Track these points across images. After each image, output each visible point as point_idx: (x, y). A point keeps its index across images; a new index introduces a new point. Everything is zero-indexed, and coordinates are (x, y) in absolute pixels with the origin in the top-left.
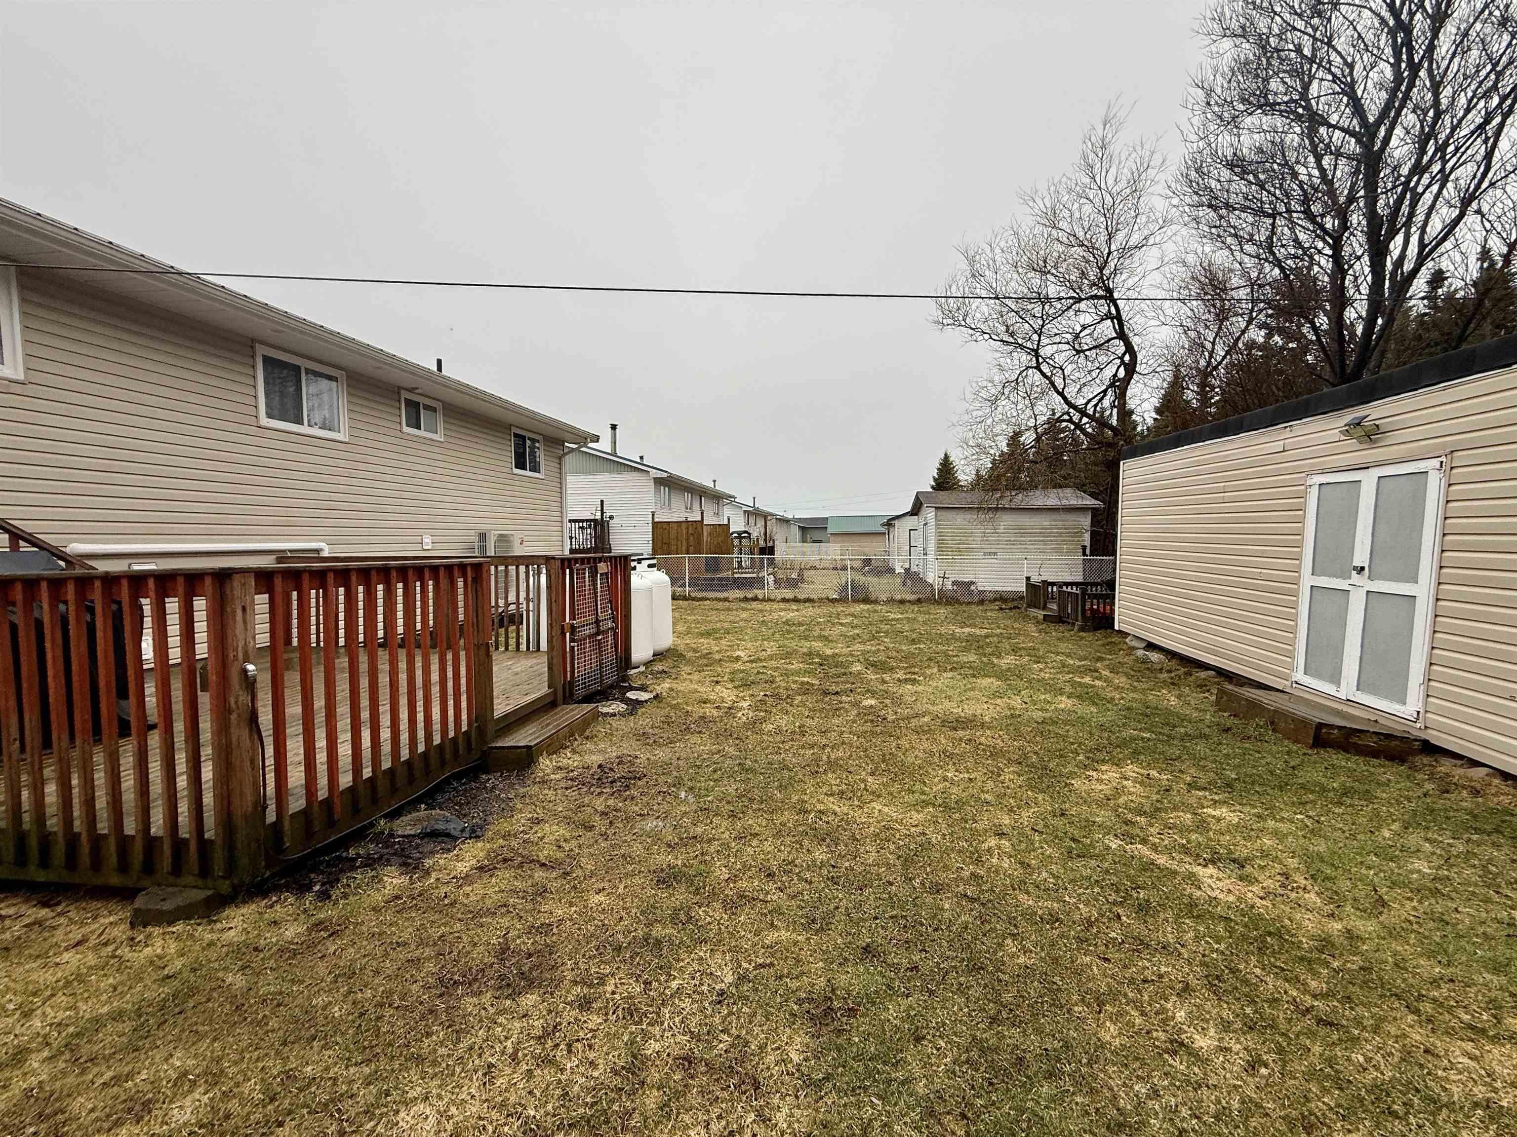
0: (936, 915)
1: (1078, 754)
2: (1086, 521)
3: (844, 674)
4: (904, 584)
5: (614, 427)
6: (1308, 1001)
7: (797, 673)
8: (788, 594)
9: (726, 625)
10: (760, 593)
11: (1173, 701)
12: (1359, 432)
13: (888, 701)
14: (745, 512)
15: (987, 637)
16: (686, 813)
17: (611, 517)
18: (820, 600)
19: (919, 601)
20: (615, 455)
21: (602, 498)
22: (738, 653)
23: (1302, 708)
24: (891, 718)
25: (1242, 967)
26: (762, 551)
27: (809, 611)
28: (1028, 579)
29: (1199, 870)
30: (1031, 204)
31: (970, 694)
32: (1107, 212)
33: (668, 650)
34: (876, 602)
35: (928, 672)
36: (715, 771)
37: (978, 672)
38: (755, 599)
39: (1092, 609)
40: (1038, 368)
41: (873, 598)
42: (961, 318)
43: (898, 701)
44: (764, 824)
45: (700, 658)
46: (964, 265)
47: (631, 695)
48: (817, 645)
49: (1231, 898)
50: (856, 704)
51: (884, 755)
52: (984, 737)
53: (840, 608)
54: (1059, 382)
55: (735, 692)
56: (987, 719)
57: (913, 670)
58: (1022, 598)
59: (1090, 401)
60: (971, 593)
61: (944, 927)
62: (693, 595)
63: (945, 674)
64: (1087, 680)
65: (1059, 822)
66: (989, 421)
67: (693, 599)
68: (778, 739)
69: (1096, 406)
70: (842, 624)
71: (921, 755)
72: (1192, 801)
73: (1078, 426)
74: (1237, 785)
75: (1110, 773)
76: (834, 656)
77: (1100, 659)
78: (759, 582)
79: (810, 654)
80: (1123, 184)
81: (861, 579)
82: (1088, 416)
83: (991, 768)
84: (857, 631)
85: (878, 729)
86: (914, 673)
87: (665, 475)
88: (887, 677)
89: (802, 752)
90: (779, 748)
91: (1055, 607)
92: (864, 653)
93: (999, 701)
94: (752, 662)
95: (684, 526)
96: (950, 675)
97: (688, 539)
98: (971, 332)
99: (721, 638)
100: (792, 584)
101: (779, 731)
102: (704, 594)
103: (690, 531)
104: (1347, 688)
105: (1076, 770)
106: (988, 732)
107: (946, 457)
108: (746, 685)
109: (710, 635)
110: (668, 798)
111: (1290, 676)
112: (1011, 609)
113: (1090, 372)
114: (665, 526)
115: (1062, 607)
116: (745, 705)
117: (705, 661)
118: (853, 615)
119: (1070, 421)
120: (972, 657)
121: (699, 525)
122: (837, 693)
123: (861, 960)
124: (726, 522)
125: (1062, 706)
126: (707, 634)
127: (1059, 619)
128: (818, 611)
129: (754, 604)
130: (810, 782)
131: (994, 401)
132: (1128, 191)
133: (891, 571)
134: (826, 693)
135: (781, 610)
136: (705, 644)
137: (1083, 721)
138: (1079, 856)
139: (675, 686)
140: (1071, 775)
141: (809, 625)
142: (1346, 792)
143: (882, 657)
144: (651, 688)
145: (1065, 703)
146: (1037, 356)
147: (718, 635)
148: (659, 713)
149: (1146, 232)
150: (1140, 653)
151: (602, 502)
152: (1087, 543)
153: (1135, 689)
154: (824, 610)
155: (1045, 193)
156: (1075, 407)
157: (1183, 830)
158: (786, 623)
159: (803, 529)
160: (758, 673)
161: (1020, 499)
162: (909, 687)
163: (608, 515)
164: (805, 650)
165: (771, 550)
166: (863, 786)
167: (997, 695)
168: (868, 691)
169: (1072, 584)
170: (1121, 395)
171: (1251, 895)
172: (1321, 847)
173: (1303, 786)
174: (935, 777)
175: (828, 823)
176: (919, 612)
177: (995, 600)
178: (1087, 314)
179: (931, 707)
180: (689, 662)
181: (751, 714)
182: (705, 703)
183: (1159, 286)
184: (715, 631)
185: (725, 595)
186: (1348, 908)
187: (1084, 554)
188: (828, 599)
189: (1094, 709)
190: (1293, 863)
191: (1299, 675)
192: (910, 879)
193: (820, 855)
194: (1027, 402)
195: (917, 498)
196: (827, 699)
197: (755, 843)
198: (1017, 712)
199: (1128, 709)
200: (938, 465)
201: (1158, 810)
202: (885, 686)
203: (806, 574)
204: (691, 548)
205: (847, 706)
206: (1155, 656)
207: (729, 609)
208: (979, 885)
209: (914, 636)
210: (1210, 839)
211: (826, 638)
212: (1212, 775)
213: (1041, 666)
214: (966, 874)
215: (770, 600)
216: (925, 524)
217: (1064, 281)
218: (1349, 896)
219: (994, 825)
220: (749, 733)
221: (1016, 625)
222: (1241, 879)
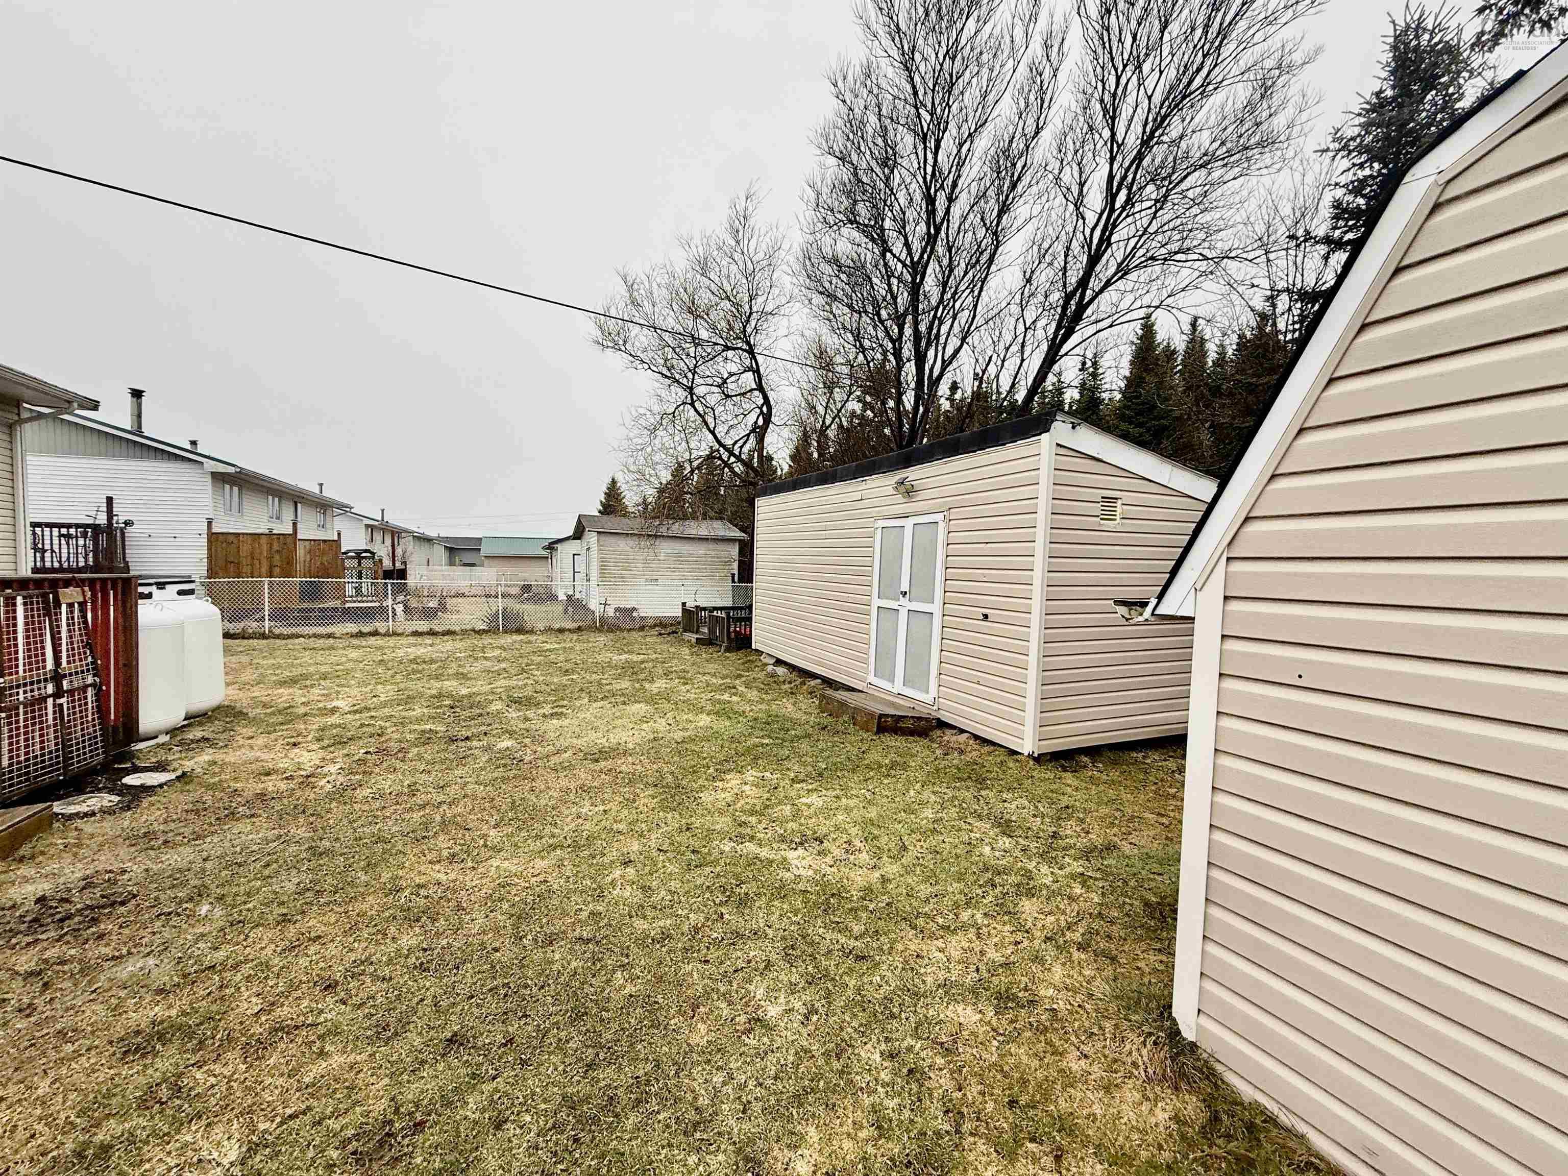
0: (543, 970)
1: (709, 768)
2: (734, 551)
3: (480, 715)
4: (566, 611)
5: (137, 394)
6: (852, 943)
7: (419, 720)
8: (422, 626)
9: (323, 669)
10: (381, 627)
11: (790, 708)
12: (902, 489)
13: (527, 741)
14: (367, 526)
15: (642, 662)
16: (203, 935)
17: (128, 523)
18: (464, 632)
19: (579, 629)
20: (139, 432)
21: (110, 494)
22: (335, 703)
23: (872, 704)
24: (527, 759)
25: (810, 931)
26: (388, 574)
27: (447, 645)
28: (684, 604)
29: (791, 855)
30: (687, 247)
31: (619, 722)
32: (749, 276)
33: (218, 709)
34: (531, 632)
35: (578, 704)
36: (267, 865)
37: (628, 698)
38: (375, 633)
39: (735, 631)
40: (692, 404)
41: (528, 628)
42: (621, 342)
43: (538, 738)
44: (333, 920)
45: (273, 713)
46: (623, 290)
47: (129, 780)
48: (450, 685)
49: (811, 873)
50: (488, 748)
51: (513, 802)
52: (624, 766)
53: (487, 640)
54: (710, 420)
55: (321, 754)
56: (630, 746)
57: (561, 703)
58: (679, 623)
59: (736, 442)
60: (633, 619)
61: (551, 982)
62: (277, 631)
63: (594, 705)
64: (726, 697)
65: (683, 838)
66: (649, 450)
67: (278, 637)
68: (378, 804)
69: (741, 447)
70: (485, 658)
71: (555, 794)
72: (793, 794)
73: (726, 464)
74: (826, 775)
75: (733, 780)
76: (470, 696)
77: (739, 676)
78: (382, 611)
79: (440, 696)
80: (761, 255)
81: (515, 606)
82: (735, 456)
83: (627, 796)
84: (503, 665)
85: (511, 774)
86: (563, 706)
87: (231, 470)
88: (530, 714)
89: (407, 816)
90: (376, 817)
91: (706, 630)
92: (509, 689)
93: (645, 726)
94: (356, 712)
95: (264, 540)
96: (600, 704)
97: (270, 558)
98: (631, 358)
99: (312, 686)
100: (429, 614)
101: (380, 795)
102: (294, 630)
103: (276, 547)
104: (898, 687)
105: (706, 783)
106: (630, 759)
107: (614, 482)
108: (340, 742)
109: (296, 682)
110: (175, 921)
111: (866, 678)
112: (669, 634)
113: (736, 416)
114: (231, 538)
115: (712, 631)
116: (333, 768)
117: (281, 719)
118: (501, 648)
119: (720, 458)
120: (625, 684)
121: (289, 540)
122: (467, 738)
123: (443, 1056)
124: (336, 538)
125: (701, 724)
126: (292, 682)
127: (708, 642)
128: (459, 645)
129: (372, 641)
130: (412, 852)
131: (653, 431)
132: (765, 263)
133: (553, 597)
134: (452, 740)
135: (410, 646)
136: (283, 696)
137: (717, 735)
138: (696, 867)
139: (219, 756)
140: (702, 788)
141: (444, 662)
142: (893, 765)
143: (529, 692)
144: (175, 765)
145: (704, 720)
146: (692, 394)
147: (308, 683)
148: (181, 800)
149: (778, 303)
150: (770, 668)
151: (110, 500)
152: (736, 572)
153: (762, 701)
154: (468, 643)
155: (699, 244)
156: (724, 446)
157: (783, 821)
158: (414, 661)
159: (451, 550)
160: (362, 725)
161: (677, 528)
162: (555, 721)
163: (122, 519)
164: (434, 692)
165: (402, 574)
166: (482, 842)
167: (643, 720)
168: (507, 731)
169: (721, 609)
170: (761, 440)
171: (824, 865)
172: (873, 813)
173: (867, 766)
174: (567, 816)
175: (426, 897)
176: (578, 640)
177: (655, 625)
178: (732, 363)
179: (575, 741)
180: (254, 721)
181: (341, 779)
182: (268, 774)
183: (788, 352)
184: (304, 677)
185: (330, 629)
186: (885, 858)
187: (733, 581)
188: (474, 630)
189: (727, 723)
190: (854, 831)
191: (871, 678)
192: (521, 939)
193: (409, 940)
194: (683, 435)
195: (579, 522)
196: (453, 747)
197: (312, 949)
198: (660, 735)
199: (755, 719)
200: (605, 489)
201: (767, 807)
202: (527, 725)
203: (450, 602)
204: (277, 570)
205: (476, 752)
206: (781, 671)
207: (332, 648)
208: (598, 922)
209: (569, 666)
210: (801, 825)
211: (464, 676)
212: (810, 768)
213: (688, 687)
214: (584, 915)
215: (395, 634)
216: (588, 549)
217: (713, 328)
218: (886, 848)
219: (623, 855)
220: (334, 804)
221: (672, 650)
222: (819, 853)
